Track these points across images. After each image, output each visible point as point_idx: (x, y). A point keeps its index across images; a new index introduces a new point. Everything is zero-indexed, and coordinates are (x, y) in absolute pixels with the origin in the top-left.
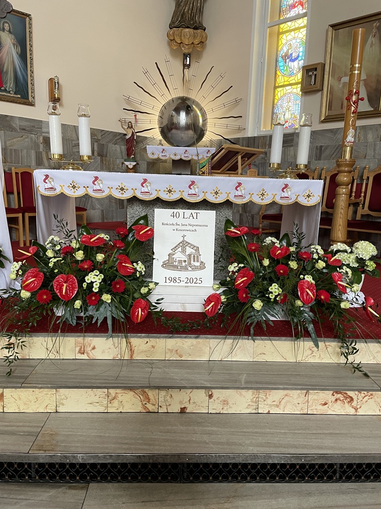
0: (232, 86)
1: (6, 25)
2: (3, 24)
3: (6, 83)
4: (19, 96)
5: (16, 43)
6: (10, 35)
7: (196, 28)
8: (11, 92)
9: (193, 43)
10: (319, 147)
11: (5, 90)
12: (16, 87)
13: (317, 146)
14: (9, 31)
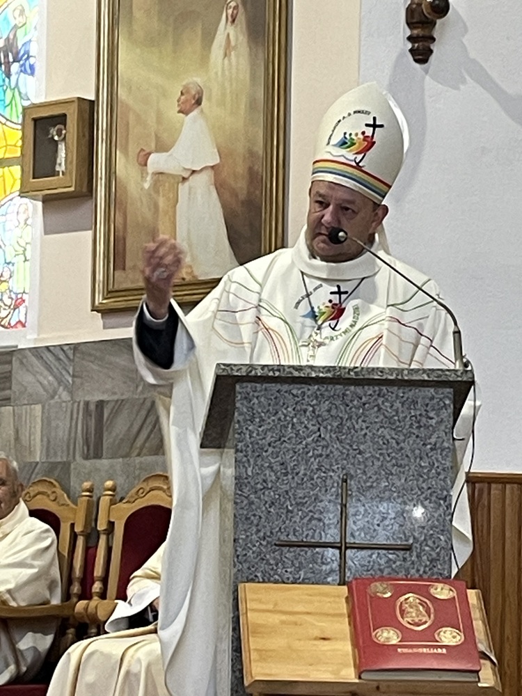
10: (92, 407)
13: (87, 404)
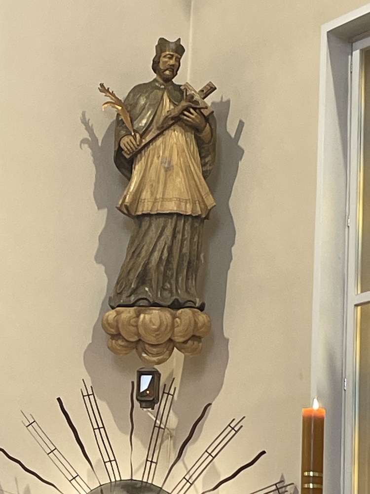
0: (264, 452)
7: (176, 306)
9: (170, 340)
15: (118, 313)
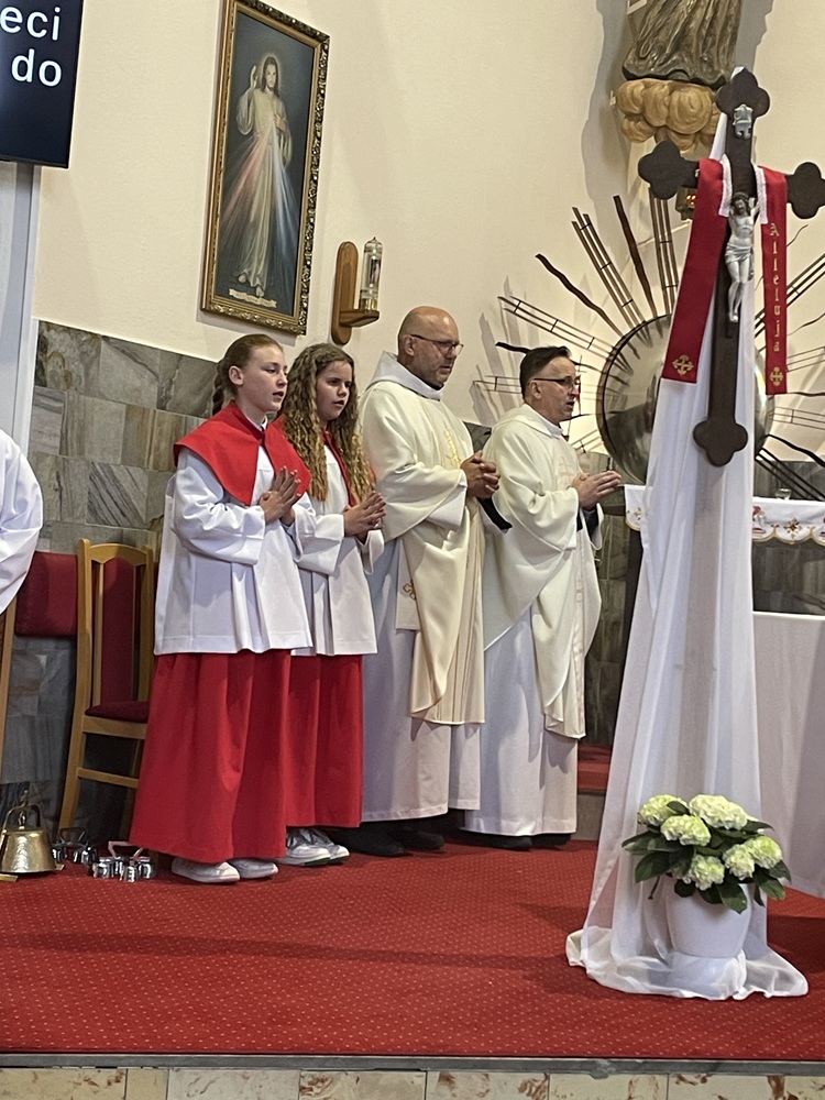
1: (271, 69)
2: (265, 68)
3: (250, 262)
4: (273, 304)
5: (283, 128)
6: (275, 102)
8: (258, 290)
9: (700, 132)
11: (247, 287)
12: (269, 274)
14: (275, 90)
15: (647, 86)
